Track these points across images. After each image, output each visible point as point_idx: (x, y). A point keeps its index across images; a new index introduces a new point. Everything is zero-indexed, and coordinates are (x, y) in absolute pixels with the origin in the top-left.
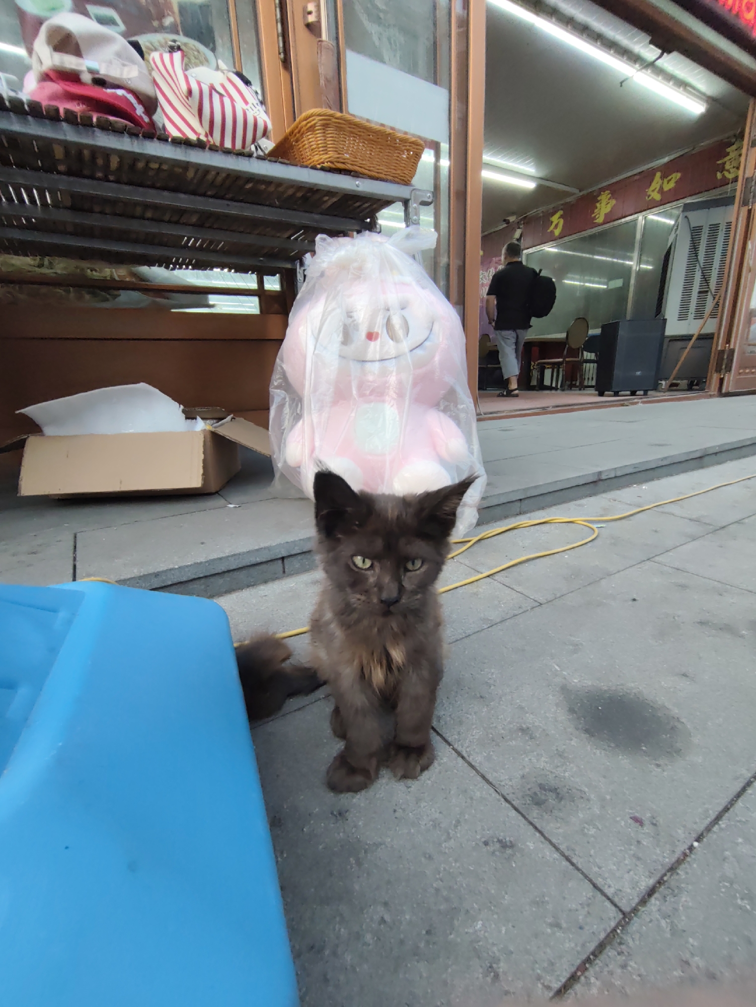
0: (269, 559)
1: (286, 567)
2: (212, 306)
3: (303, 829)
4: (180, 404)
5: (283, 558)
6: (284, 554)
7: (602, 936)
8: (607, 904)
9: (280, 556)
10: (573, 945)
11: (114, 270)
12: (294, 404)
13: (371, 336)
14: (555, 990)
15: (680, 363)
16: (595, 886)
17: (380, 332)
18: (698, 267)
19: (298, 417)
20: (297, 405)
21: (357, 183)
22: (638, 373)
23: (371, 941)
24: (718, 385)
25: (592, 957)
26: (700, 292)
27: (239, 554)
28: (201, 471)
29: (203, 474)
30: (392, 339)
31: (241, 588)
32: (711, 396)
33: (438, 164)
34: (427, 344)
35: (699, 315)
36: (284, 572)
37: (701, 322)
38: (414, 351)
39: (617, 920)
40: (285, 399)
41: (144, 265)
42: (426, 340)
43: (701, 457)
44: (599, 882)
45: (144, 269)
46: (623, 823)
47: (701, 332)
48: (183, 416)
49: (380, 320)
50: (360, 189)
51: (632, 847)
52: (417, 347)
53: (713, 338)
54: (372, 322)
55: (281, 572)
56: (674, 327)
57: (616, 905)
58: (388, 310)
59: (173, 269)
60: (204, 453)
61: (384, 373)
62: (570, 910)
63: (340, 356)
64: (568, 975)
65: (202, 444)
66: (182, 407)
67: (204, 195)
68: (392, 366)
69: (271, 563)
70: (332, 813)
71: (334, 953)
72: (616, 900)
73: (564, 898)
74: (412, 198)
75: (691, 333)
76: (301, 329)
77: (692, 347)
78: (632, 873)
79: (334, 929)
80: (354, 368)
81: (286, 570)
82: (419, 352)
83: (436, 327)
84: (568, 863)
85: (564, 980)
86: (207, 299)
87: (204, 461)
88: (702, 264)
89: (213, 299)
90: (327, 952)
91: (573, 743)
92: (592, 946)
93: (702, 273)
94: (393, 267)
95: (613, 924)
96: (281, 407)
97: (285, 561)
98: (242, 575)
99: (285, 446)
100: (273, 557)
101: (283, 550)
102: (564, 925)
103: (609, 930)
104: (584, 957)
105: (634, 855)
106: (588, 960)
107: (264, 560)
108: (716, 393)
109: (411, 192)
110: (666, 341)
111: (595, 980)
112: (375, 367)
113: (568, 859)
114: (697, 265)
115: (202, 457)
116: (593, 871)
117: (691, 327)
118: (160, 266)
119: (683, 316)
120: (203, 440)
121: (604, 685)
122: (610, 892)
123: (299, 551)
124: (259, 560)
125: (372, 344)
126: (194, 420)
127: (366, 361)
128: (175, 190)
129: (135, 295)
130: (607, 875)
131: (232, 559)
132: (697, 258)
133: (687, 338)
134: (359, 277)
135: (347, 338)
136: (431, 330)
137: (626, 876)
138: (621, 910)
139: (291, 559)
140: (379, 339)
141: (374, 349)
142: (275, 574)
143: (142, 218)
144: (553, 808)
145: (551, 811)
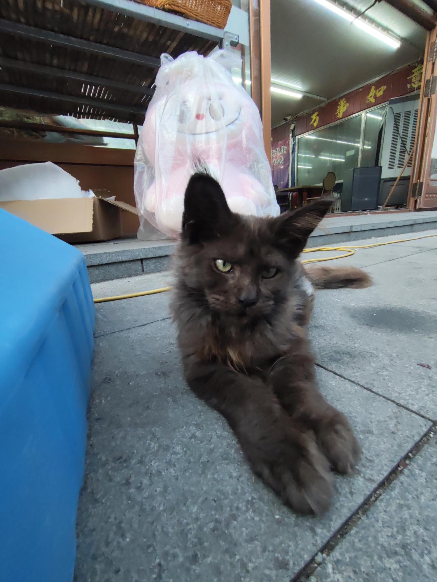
0: (132, 259)
1: (145, 267)
2: (106, 145)
3: (129, 384)
4: (77, 179)
5: (141, 260)
6: (143, 257)
7: (417, 438)
8: (414, 415)
9: (139, 258)
10: (389, 446)
11: (41, 118)
12: (150, 170)
13: (198, 117)
14: (378, 482)
15: (390, 195)
16: (399, 405)
17: (205, 114)
18: (399, 138)
19: (152, 179)
20: (152, 170)
21: (187, 22)
22: (366, 199)
23: (181, 451)
24: (413, 205)
25: (410, 454)
26: (401, 152)
27: (110, 253)
28: (92, 222)
29: (93, 224)
30: (213, 118)
31: (112, 279)
32: (410, 211)
33: (244, 83)
34: (237, 122)
35: (401, 165)
36: (143, 271)
37: (402, 169)
38: (229, 126)
39: (428, 427)
40: (144, 168)
41: (60, 114)
42: (236, 119)
43: (412, 225)
44: (402, 402)
45: (62, 118)
46: (412, 368)
47: (402, 175)
48: (80, 188)
49: (205, 105)
50: (190, 27)
51: (425, 381)
52: (230, 124)
53: (409, 179)
54: (199, 108)
55: (141, 270)
56: (386, 173)
57: (423, 417)
58: (209, 99)
59: (79, 118)
60: (94, 210)
61: (208, 142)
62: (379, 421)
63: (178, 131)
64: (390, 470)
65: (92, 205)
66: (78, 181)
67: (88, 39)
68: (213, 136)
69: (133, 263)
70: (157, 374)
71: (141, 462)
72: (422, 413)
73: (371, 414)
74: (225, 37)
75: (396, 176)
76: (152, 116)
77: (397, 185)
78: (431, 396)
79: (144, 443)
80: (189, 138)
81: (144, 269)
82: (232, 127)
83: (242, 112)
84: (369, 392)
85: (386, 474)
86: (102, 140)
87: (94, 216)
88: (401, 135)
89: (106, 140)
90: (133, 462)
91: (357, 330)
92: (409, 446)
93: (402, 140)
94: (213, 74)
95: (425, 429)
96: (142, 173)
97: (144, 262)
98: (112, 269)
99: (145, 198)
100: (134, 258)
101: (141, 253)
102: (375, 432)
103: (422, 434)
104: (403, 454)
105: (429, 385)
106: (407, 457)
107: (128, 259)
108: (413, 209)
109: (224, 34)
110: (382, 182)
111: (420, 472)
112: (203, 137)
113: (367, 389)
114: (399, 136)
115: (93, 213)
116: (394, 396)
117: (395, 173)
118: (71, 115)
119: (391, 167)
120: (92, 202)
121: (375, 305)
122: (415, 408)
123: (153, 256)
124: (124, 259)
125: (199, 122)
126: (88, 192)
127: (196, 134)
128: (68, 34)
129: (56, 135)
130: (407, 398)
131: (104, 256)
132: (398, 132)
133: (393, 180)
134: (189, 76)
135: (182, 118)
136: (240, 114)
137: (427, 398)
138: (429, 420)
139: (148, 261)
140: (204, 119)
141: (201, 125)
142: (136, 271)
143: (51, 66)
144: (348, 362)
145: (347, 364)
